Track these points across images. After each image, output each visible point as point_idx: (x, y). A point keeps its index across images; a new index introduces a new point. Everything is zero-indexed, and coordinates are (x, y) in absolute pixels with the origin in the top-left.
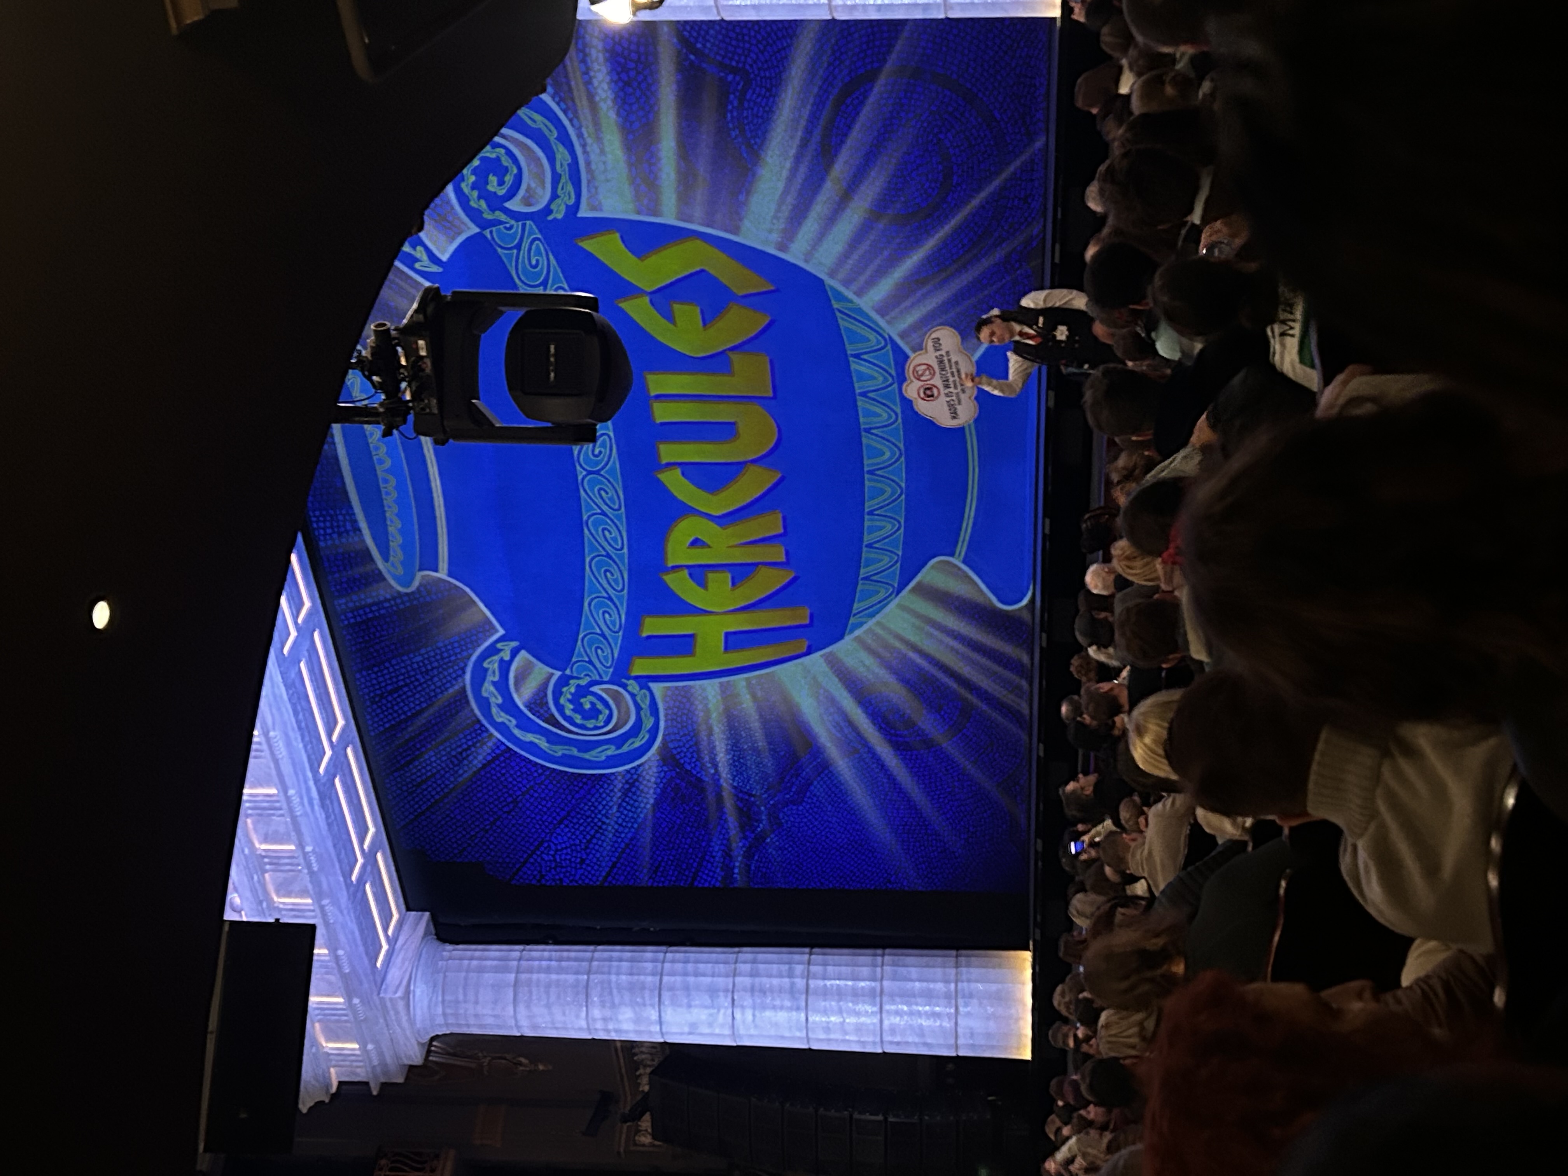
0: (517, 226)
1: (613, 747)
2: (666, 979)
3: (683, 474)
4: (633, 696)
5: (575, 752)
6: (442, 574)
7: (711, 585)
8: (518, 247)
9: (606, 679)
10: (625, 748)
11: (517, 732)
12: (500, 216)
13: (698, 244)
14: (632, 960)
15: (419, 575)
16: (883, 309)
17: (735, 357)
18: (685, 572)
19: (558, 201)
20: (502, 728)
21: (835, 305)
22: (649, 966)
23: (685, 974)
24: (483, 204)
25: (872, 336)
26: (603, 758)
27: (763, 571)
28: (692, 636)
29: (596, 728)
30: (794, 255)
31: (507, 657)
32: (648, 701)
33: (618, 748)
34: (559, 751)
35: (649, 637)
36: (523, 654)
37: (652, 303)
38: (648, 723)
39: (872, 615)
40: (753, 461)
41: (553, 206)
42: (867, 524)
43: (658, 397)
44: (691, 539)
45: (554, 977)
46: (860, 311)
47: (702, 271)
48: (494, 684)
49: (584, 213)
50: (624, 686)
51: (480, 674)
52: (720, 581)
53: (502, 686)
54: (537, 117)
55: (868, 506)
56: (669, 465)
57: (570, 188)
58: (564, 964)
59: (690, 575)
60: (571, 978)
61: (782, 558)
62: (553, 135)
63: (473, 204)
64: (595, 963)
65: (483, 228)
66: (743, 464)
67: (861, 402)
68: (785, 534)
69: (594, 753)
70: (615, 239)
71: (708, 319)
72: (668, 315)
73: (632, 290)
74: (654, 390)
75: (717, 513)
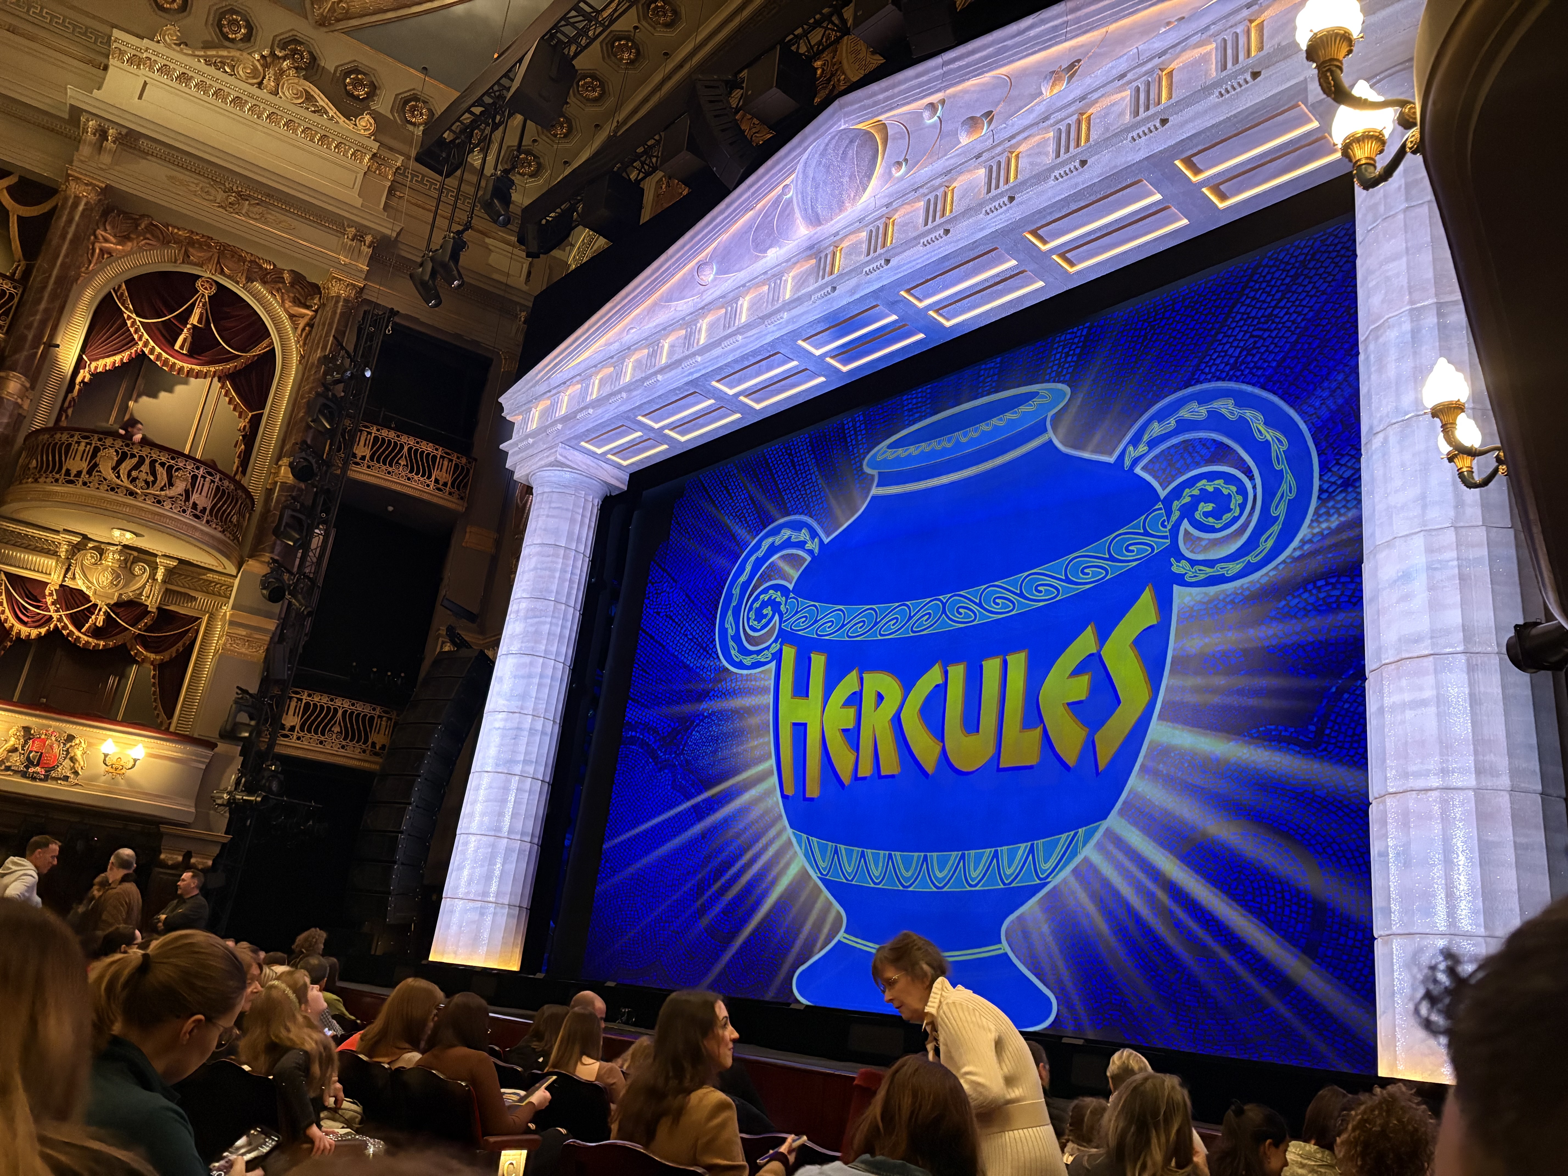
0: (1166, 532)
1: (733, 633)
2: (541, 660)
3: (937, 686)
4: (768, 648)
5: (734, 603)
6: (875, 491)
7: (845, 710)
8: (1146, 534)
9: (783, 626)
10: (731, 643)
11: (753, 558)
12: (1176, 515)
13: (1144, 697)
14: (561, 636)
15: (875, 472)
17: (1038, 732)
18: (857, 689)
19: (1189, 566)
20: (758, 546)
21: (1081, 831)
22: (554, 649)
23: (542, 676)
24: (1187, 500)
26: (726, 625)
27: (852, 757)
28: (807, 696)
29: (748, 619)
31: (807, 546)
32: (763, 660)
33: (732, 637)
34: (736, 591)
35: (810, 659)
36: (809, 559)
37: (1092, 655)
38: (748, 661)
40: (944, 749)
41: (1183, 562)
43: (1005, 663)
44: (884, 693)
45: (557, 575)
46: (1075, 854)
47: (1119, 702)
48: (790, 538)
49: (1177, 590)
50: (776, 641)
51: (797, 526)
52: (847, 718)
53: (788, 543)
54: (1270, 543)
55: (896, 855)
56: (946, 673)
57: (1202, 577)
58: (567, 584)
59: (855, 693)
60: (554, 587)
61: (860, 772)
62: (1252, 558)
63: (1187, 491)
64: (563, 607)
65: (1164, 502)
66: (942, 740)
67: (988, 852)
68: (880, 777)
69: (731, 618)
70: (1152, 619)
71: (1074, 707)
72: (1078, 671)
73: (1103, 637)
74: (1011, 659)
75: (903, 716)
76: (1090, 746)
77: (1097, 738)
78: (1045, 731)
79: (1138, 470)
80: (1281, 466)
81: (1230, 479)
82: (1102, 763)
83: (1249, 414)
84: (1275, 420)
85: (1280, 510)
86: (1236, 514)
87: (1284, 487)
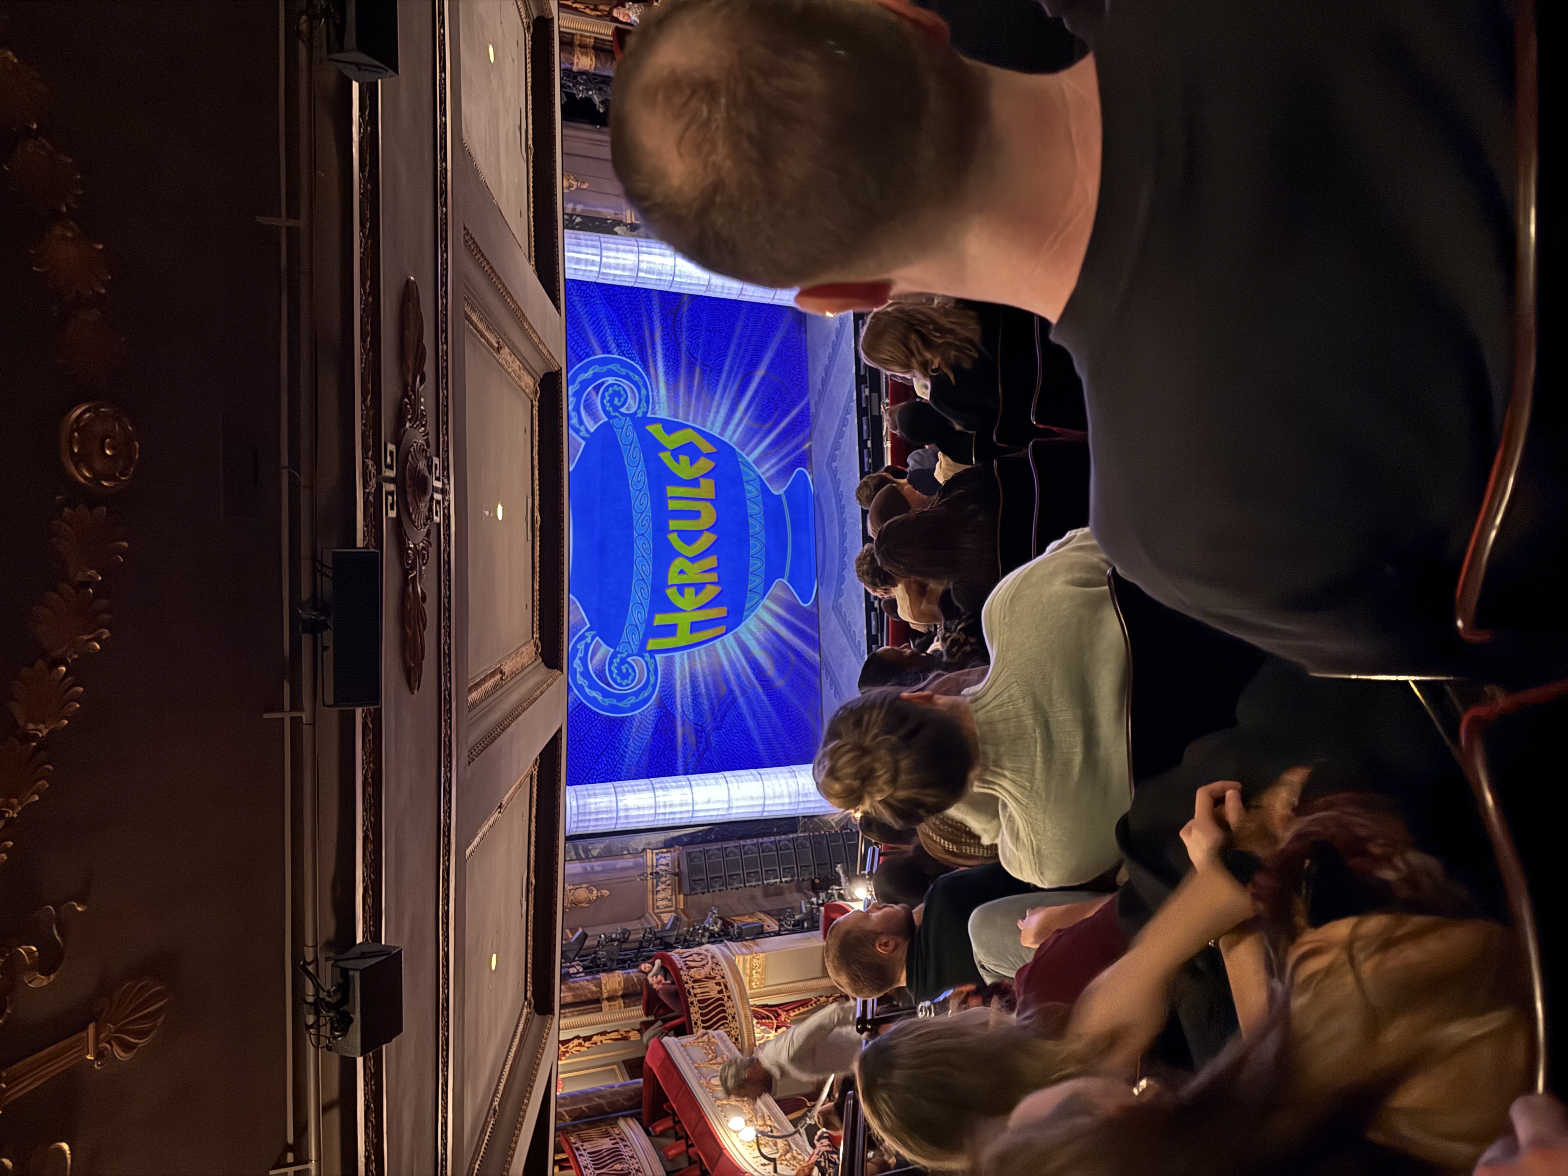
0: (623, 419)
1: (634, 698)
3: (679, 536)
4: (647, 663)
5: (615, 702)
7: (686, 595)
8: (622, 428)
9: (635, 653)
10: (640, 698)
11: (587, 690)
12: (617, 414)
13: (690, 430)
16: (757, 462)
17: (702, 481)
18: (675, 588)
19: (640, 410)
21: (740, 460)
24: (611, 409)
25: (753, 474)
26: (629, 705)
27: (709, 587)
28: (676, 625)
29: (628, 685)
30: (725, 439)
31: (589, 642)
32: (653, 666)
33: (636, 698)
34: (607, 702)
35: (658, 626)
36: (597, 638)
37: (672, 455)
38: (652, 680)
39: (753, 611)
40: (707, 530)
41: (638, 412)
42: (751, 562)
43: (672, 498)
44: (679, 570)
46: (747, 462)
47: (691, 443)
48: (580, 659)
49: (649, 415)
50: (643, 657)
51: (576, 650)
52: (690, 591)
54: (636, 376)
55: (752, 552)
56: (673, 531)
57: (645, 405)
59: (677, 589)
61: (716, 580)
62: (641, 384)
63: (607, 409)
65: (609, 419)
66: (702, 531)
67: (749, 503)
68: (718, 567)
69: (624, 702)
70: (659, 426)
71: (692, 463)
72: (677, 460)
73: (665, 449)
74: (669, 494)
75: (690, 556)
76: (708, 456)
77: (705, 452)
78: (703, 476)
79: (592, 430)
80: (605, 369)
81: (606, 389)
82: (714, 450)
83: (579, 379)
84: (584, 369)
85: (624, 371)
86: (621, 388)
87: (614, 369)
